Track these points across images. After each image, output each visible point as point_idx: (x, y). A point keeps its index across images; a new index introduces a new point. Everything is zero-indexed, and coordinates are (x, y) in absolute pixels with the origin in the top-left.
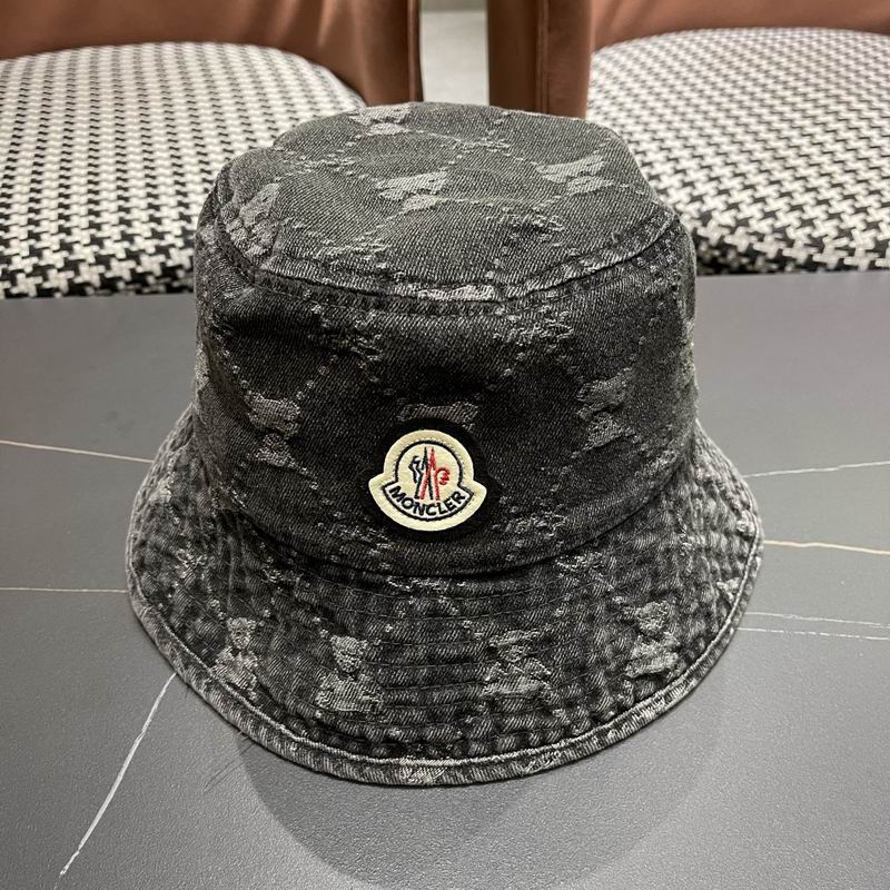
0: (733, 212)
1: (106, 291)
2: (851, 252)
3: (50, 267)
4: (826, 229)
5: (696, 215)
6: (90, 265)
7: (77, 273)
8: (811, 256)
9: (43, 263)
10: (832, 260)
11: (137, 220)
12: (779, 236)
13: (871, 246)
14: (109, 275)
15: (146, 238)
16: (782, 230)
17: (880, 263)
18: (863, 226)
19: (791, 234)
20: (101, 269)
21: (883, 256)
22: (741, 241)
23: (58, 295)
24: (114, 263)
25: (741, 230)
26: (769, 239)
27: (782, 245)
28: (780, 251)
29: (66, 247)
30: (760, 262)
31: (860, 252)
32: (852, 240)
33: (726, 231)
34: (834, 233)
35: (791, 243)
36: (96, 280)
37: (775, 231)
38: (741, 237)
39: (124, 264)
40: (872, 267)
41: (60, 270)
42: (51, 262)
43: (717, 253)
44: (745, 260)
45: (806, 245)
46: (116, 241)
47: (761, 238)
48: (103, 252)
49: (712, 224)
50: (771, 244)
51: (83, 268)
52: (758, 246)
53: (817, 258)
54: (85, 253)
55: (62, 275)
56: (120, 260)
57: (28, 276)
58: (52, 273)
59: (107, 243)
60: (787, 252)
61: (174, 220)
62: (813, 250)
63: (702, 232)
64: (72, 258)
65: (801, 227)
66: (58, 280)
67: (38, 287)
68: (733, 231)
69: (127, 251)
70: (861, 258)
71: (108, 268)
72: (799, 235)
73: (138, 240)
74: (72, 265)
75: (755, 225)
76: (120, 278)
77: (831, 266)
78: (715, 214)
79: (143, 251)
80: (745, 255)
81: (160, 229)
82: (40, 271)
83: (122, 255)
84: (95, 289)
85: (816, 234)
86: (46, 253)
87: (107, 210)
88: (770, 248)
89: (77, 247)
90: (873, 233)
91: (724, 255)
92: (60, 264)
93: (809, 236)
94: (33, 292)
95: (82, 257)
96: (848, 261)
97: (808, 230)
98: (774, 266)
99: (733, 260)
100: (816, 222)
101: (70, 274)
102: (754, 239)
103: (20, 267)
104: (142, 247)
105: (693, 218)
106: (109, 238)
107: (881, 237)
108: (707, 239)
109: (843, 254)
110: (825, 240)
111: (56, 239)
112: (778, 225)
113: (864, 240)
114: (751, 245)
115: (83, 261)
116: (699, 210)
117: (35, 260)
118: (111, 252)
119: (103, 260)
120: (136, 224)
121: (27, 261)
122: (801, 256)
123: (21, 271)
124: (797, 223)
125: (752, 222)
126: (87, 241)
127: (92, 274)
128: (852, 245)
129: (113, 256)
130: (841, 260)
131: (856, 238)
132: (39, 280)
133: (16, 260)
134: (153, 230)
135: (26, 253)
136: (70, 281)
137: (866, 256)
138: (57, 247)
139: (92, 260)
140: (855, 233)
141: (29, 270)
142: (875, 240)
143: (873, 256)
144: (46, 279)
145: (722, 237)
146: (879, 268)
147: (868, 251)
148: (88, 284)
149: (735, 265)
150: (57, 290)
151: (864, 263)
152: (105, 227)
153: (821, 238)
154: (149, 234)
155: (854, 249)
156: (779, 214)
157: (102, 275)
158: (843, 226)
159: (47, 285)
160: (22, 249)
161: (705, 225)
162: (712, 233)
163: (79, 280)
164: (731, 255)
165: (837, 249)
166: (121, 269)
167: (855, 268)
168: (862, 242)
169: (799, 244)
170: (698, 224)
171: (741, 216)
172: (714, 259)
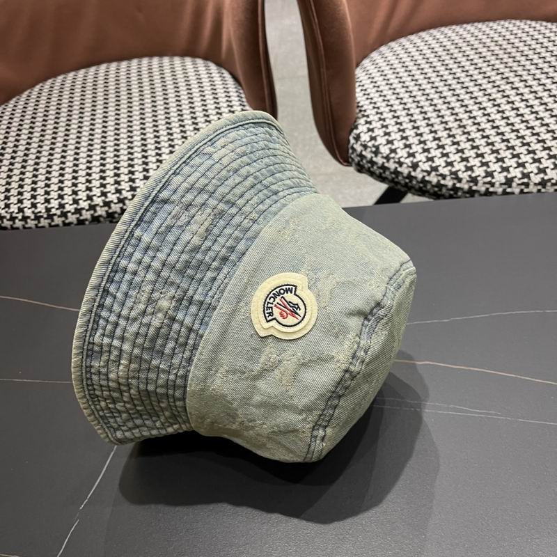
0: (430, 163)
1: (110, 219)
2: (493, 185)
3: (83, 209)
4: (479, 172)
5: (410, 165)
6: (101, 207)
7: (95, 211)
8: (471, 187)
9: (79, 207)
10: (483, 189)
11: (123, 181)
12: (453, 176)
13: (503, 181)
14: (110, 211)
15: (128, 191)
16: (455, 173)
17: (509, 190)
18: (499, 170)
19: (460, 175)
20: (106, 208)
21: (510, 187)
22: (433, 179)
23: (87, 223)
24: (112, 205)
25: (433, 173)
26: (448, 178)
27: (455, 181)
28: (454, 184)
29: (90, 198)
30: (444, 190)
31: (497, 185)
32: (493, 178)
33: (425, 174)
34: (484, 174)
35: (460, 180)
36: (104, 214)
37: (452, 173)
38: (434, 177)
39: (117, 205)
40: (505, 193)
41: (87, 210)
42: (83, 206)
43: (421, 185)
44: (436, 189)
45: (468, 181)
46: (113, 194)
47: (444, 177)
48: (107, 200)
49: (419, 169)
50: (450, 181)
51: (98, 208)
52: (442, 182)
53: (474, 188)
54: (98, 201)
55: (88, 213)
56: (115, 203)
57: (73, 214)
58: (84, 212)
59: (109, 195)
60: (458, 185)
61: (141, 180)
62: (472, 184)
63: (413, 174)
64: (93, 204)
65: (466, 171)
66: (87, 215)
67: (78, 219)
68: (429, 173)
69: (118, 198)
70: (498, 188)
71: (110, 208)
72: (464, 176)
73: (123, 192)
74: (93, 207)
75: (441, 170)
76: (115, 212)
77: (482, 193)
78: (420, 164)
79: (126, 198)
80: (436, 186)
81: (134, 185)
82: (78, 211)
83: (116, 201)
84: (104, 218)
85: (474, 175)
86: (81, 202)
87: (108, 176)
88: (449, 182)
89: (95, 198)
90: (505, 174)
91: (425, 186)
92: (87, 208)
93: (470, 176)
94: (75, 222)
95: (97, 203)
96: (491, 189)
97: (469, 173)
98: (452, 192)
99: (430, 189)
100: (475, 168)
101: (92, 212)
102: (440, 178)
103: (69, 210)
104: (126, 196)
105: (408, 166)
106: (109, 192)
107: (509, 176)
108: (416, 178)
109: (488, 186)
110: (479, 178)
111: (85, 194)
112: (454, 170)
113: (500, 178)
114: (439, 181)
115: (97, 205)
116: (412, 162)
117: (75, 206)
118: (110, 200)
119: (107, 204)
120: (122, 183)
121: (72, 207)
122: (466, 187)
123: (69, 212)
124: (464, 169)
125: (440, 168)
126: (99, 194)
127: (102, 211)
128: (493, 181)
129: (112, 201)
130: (487, 189)
131: (495, 177)
132: (78, 216)
133: (67, 206)
134: (131, 186)
135: (71, 202)
136: (92, 215)
137: (501, 187)
138: (85, 198)
139: (101, 204)
140: (495, 174)
141: (73, 211)
142: (506, 177)
143: (505, 187)
144: (81, 215)
145: (424, 177)
146: (509, 193)
147: (501, 184)
148: (100, 216)
149: (432, 191)
150: (86, 220)
151: (500, 190)
152: (108, 186)
153: (476, 177)
154: (128, 189)
155: (494, 183)
156: (455, 164)
157: (107, 211)
158: (489, 170)
159: (82, 218)
160: (70, 200)
161: (415, 170)
162: (418, 174)
163: (96, 215)
164: (429, 187)
165: (485, 183)
166: (116, 208)
167: (495, 193)
168: (498, 179)
169: (464, 181)
170: (411, 170)
171: (434, 165)
172: (421, 188)
